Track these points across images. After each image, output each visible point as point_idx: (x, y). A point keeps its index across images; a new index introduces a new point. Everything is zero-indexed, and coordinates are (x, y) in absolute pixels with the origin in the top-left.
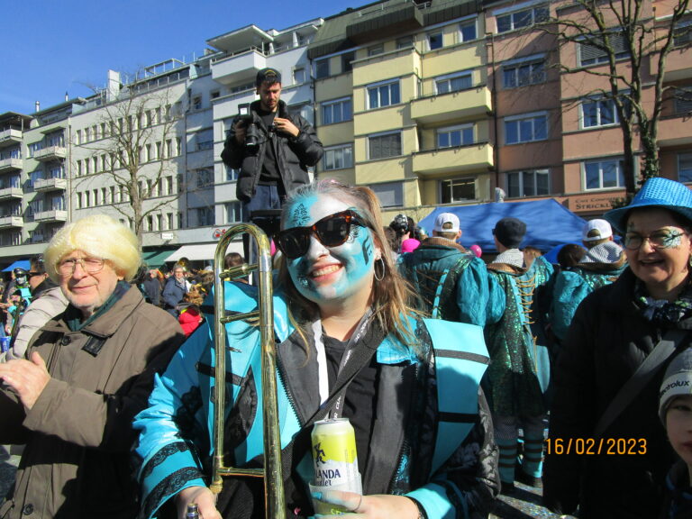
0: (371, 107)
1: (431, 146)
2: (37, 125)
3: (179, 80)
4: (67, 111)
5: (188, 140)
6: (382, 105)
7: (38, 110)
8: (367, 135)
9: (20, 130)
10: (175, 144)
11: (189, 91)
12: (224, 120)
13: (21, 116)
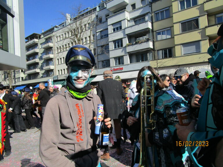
0: (181, 9)
1: (214, 23)
2: (43, 37)
3: (93, 13)
4: (52, 31)
5: (97, 35)
6: (187, 7)
7: (43, 32)
8: (180, 22)
9: (37, 39)
10: (92, 37)
11: (97, 16)
12: (112, 24)
13: (38, 34)
